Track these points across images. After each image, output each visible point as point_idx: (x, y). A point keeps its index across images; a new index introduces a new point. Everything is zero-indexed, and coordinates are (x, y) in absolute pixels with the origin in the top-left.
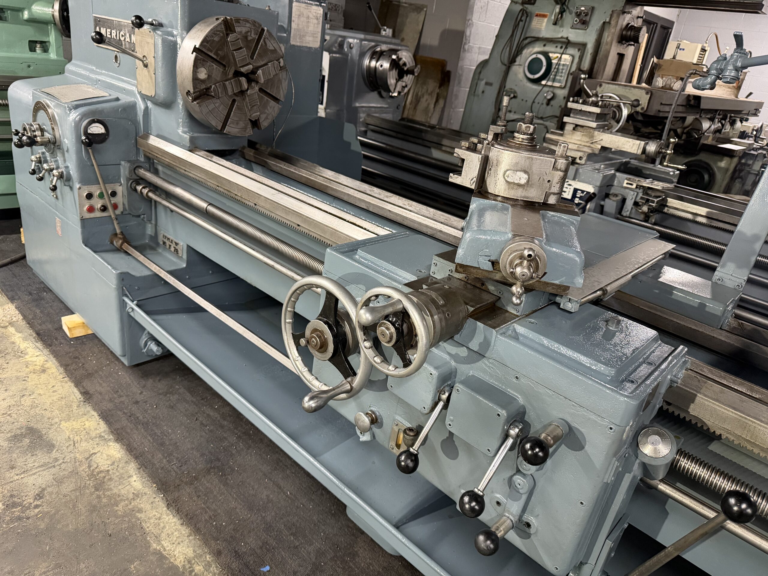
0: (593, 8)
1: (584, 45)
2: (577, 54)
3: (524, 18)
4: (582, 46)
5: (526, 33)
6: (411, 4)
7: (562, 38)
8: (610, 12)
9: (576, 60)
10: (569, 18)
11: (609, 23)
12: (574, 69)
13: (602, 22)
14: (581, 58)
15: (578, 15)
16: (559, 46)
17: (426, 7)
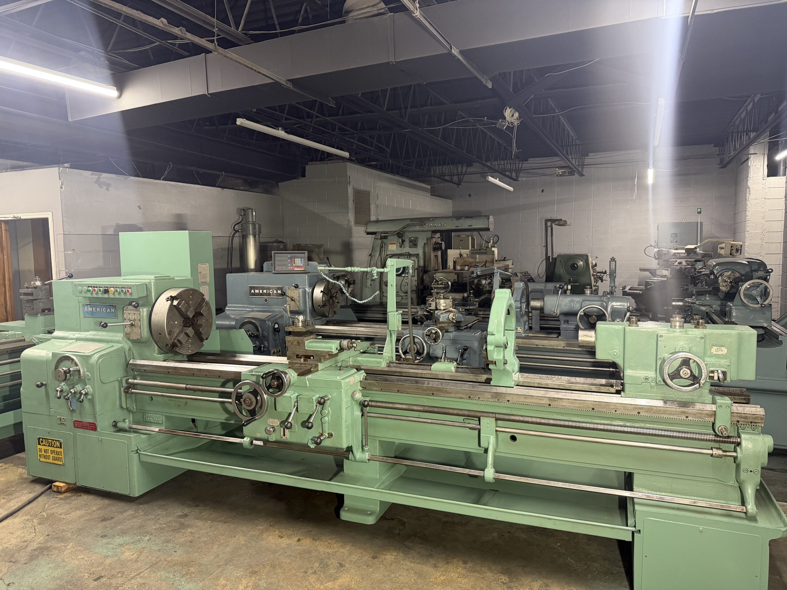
0: (417, 238)
1: (418, 255)
2: (416, 260)
3: (384, 246)
4: (417, 255)
5: (386, 253)
6: (313, 245)
7: (406, 253)
8: (426, 239)
9: (417, 262)
10: (407, 243)
11: (427, 243)
12: (416, 267)
13: (423, 244)
14: (418, 261)
15: (411, 241)
16: (406, 257)
17: (323, 245)
